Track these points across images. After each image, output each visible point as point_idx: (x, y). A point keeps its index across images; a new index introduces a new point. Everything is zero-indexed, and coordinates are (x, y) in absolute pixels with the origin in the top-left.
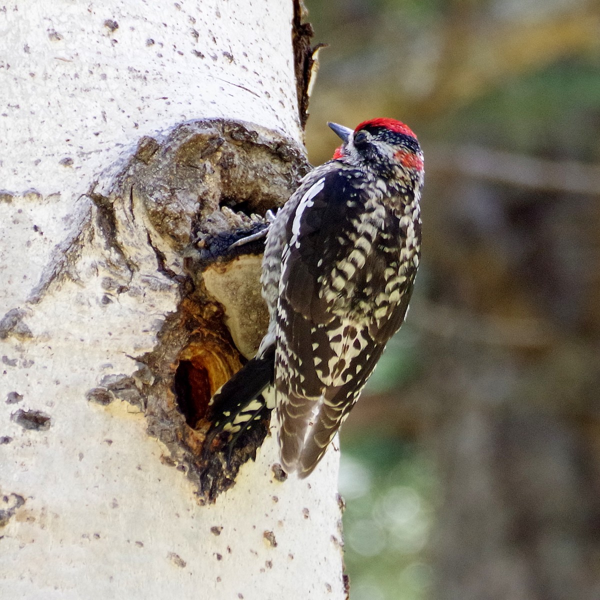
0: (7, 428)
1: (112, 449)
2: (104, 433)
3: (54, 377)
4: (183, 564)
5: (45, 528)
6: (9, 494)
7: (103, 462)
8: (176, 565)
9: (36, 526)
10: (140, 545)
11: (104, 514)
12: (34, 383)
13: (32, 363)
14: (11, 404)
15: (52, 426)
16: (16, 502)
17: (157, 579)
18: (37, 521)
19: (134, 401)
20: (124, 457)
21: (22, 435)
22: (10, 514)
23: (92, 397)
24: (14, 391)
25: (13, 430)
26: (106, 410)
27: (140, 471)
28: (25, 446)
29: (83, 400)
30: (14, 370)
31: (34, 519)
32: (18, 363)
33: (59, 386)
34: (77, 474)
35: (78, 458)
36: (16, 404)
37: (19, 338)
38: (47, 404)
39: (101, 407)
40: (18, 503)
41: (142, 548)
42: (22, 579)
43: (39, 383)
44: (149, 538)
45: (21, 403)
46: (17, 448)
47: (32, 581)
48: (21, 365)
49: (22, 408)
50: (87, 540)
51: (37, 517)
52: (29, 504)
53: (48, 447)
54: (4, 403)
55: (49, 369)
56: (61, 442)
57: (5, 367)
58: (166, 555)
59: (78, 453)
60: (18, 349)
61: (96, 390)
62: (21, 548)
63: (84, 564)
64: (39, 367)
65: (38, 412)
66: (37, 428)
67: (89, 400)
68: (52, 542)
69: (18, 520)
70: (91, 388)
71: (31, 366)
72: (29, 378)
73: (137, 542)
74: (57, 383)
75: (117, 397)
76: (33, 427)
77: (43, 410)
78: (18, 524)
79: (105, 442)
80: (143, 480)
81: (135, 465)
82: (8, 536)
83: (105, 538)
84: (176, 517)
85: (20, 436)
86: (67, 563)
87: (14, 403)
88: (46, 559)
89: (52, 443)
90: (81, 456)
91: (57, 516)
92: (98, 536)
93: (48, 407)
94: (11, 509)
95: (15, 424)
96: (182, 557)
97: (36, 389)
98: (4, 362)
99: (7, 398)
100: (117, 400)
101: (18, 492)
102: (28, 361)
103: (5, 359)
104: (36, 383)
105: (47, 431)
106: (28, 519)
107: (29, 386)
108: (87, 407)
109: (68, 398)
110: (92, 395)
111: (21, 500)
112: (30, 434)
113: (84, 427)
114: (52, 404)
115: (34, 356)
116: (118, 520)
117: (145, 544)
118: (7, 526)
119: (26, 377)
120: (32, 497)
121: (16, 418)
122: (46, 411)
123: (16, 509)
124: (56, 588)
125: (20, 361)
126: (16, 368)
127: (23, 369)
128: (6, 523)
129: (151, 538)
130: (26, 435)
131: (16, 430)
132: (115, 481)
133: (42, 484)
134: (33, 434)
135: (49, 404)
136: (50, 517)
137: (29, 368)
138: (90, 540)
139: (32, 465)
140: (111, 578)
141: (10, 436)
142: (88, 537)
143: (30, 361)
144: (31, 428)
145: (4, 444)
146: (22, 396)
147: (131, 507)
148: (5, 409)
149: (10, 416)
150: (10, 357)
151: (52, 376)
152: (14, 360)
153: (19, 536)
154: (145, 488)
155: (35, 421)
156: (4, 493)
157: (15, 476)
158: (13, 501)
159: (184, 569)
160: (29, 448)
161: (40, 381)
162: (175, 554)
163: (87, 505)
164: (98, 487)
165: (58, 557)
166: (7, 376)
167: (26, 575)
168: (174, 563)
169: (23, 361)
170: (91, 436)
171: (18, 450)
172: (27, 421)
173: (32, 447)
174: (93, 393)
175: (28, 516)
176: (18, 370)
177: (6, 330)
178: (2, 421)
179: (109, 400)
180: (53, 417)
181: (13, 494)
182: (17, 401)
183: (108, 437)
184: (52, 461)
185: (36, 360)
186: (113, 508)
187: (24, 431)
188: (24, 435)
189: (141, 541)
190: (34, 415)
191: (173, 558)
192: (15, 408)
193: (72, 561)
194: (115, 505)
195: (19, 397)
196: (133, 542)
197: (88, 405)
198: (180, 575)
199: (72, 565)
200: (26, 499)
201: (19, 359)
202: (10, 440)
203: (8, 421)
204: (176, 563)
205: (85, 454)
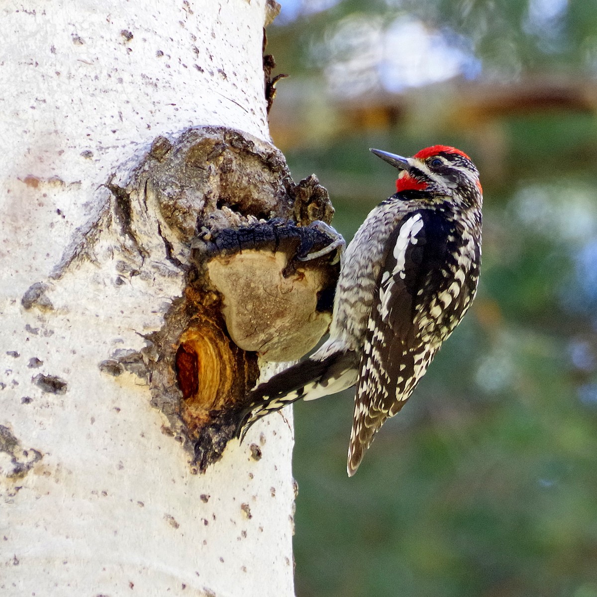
0: (28, 389)
1: (120, 416)
2: (114, 402)
3: (71, 347)
4: (176, 526)
5: (59, 482)
6: (28, 449)
7: (111, 427)
8: (171, 526)
9: (52, 480)
10: (141, 505)
11: (112, 474)
12: (53, 350)
13: (52, 332)
14: (33, 368)
15: (68, 391)
16: (34, 457)
17: (155, 536)
18: (52, 475)
19: (141, 374)
20: (130, 424)
21: (41, 397)
22: (29, 468)
23: (104, 368)
24: (35, 357)
25: (33, 392)
26: (116, 380)
27: (143, 438)
28: (43, 407)
29: (96, 370)
30: (36, 337)
31: (50, 474)
32: (39, 332)
33: (75, 355)
34: (89, 436)
35: (90, 422)
36: (37, 369)
37: (42, 309)
38: (64, 371)
39: (112, 378)
40: (36, 458)
41: (143, 508)
42: (37, 527)
43: (57, 351)
44: (149, 499)
45: (41, 368)
46: (36, 408)
47: (46, 529)
48: (43, 334)
49: (42, 373)
50: (96, 496)
51: (53, 472)
52: (46, 460)
53: (64, 409)
54: (26, 367)
55: (67, 339)
56: (76, 406)
57: (28, 334)
58: (163, 516)
59: (90, 417)
60: (40, 319)
61: (108, 362)
62: (37, 498)
63: (92, 517)
64: (58, 337)
65: (56, 378)
66: (55, 392)
67: (102, 370)
68: (65, 495)
69: (35, 473)
70: (104, 359)
71: (51, 335)
72: (48, 346)
73: (139, 502)
74: (74, 352)
75: (127, 370)
76: (51, 390)
77: (61, 376)
78: (35, 477)
79: (114, 410)
80: (146, 447)
81: (140, 432)
82: (26, 487)
83: (111, 496)
84: (173, 483)
85: (39, 398)
86: (77, 516)
87: (35, 368)
88: (59, 511)
89: (68, 407)
90: (93, 420)
91: (70, 473)
92: (105, 493)
93: (65, 374)
94: (30, 463)
95: (36, 387)
96: (176, 519)
97: (56, 357)
98: (27, 329)
99: (29, 362)
100: (127, 372)
101: (37, 448)
102: (48, 331)
103: (28, 327)
104: (55, 351)
105: (64, 396)
106: (44, 473)
107: (48, 353)
108: (100, 376)
109: (82, 367)
110: (105, 366)
111: (39, 455)
112: (49, 396)
113: (96, 394)
114: (68, 371)
115: (54, 327)
116: (123, 481)
117: (145, 504)
118: (26, 478)
119: (46, 344)
120: (49, 454)
121: (37, 382)
122: (63, 377)
123: (34, 463)
124: (67, 537)
125: (41, 331)
126: (38, 336)
127: (44, 338)
128: (24, 475)
129: (151, 499)
130: (45, 397)
131: (36, 392)
132: (122, 445)
133: (58, 442)
134: (51, 397)
135: (66, 370)
136: (64, 473)
137: (49, 337)
138: (98, 497)
139: (49, 425)
140: (116, 532)
141: (31, 397)
142: (97, 494)
143: (50, 331)
144: (50, 392)
145: (25, 404)
146: (42, 362)
147: (134, 469)
148: (27, 372)
149: (31, 379)
150: (33, 326)
151: (69, 346)
152: (36, 329)
153: (36, 488)
154: (147, 454)
155: (54, 385)
156: (25, 448)
157: (34, 433)
158: (32, 456)
159: (177, 530)
160: (47, 410)
161: (58, 349)
162: (170, 515)
163: (97, 465)
164: (106, 449)
165: (70, 509)
166: (29, 343)
167: (41, 523)
168: (169, 524)
169: (44, 330)
170: (101, 403)
171: (37, 410)
172: (46, 385)
173: (50, 409)
174: (106, 364)
175: (45, 470)
176: (39, 338)
177: (30, 301)
178: (24, 383)
179: (119, 372)
180: (69, 383)
181: (32, 449)
182: (38, 366)
183: (116, 405)
184: (68, 423)
185: (56, 330)
186: (119, 469)
187: (43, 393)
188: (43, 397)
189: (142, 501)
190: (52, 380)
191: (169, 519)
192: (36, 372)
193: (82, 514)
194: (121, 467)
195: (39, 362)
196: (135, 502)
197: (100, 375)
198: (174, 536)
199: (82, 517)
200: (44, 455)
201: (41, 328)
202: (30, 400)
203: (29, 382)
204: (171, 524)
205: (96, 419)
